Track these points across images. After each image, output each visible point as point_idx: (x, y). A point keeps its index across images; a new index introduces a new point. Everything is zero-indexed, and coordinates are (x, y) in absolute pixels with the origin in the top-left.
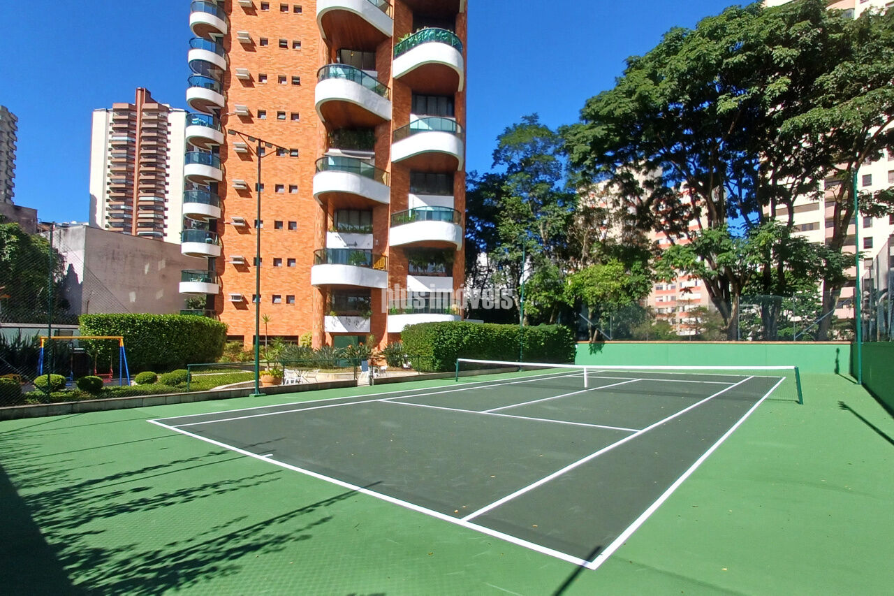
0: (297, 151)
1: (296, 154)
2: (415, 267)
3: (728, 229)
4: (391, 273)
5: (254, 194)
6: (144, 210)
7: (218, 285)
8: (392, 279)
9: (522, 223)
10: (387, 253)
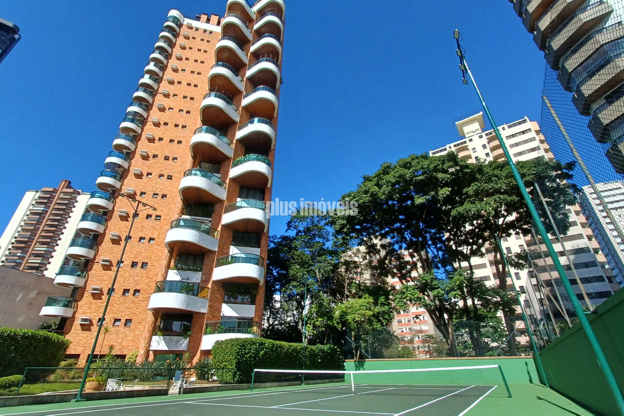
0: (160, 216)
1: (159, 218)
2: (229, 298)
3: (435, 274)
4: (210, 301)
5: (123, 243)
6: (34, 257)
7: (73, 310)
8: (211, 305)
9: (304, 268)
10: (210, 286)
